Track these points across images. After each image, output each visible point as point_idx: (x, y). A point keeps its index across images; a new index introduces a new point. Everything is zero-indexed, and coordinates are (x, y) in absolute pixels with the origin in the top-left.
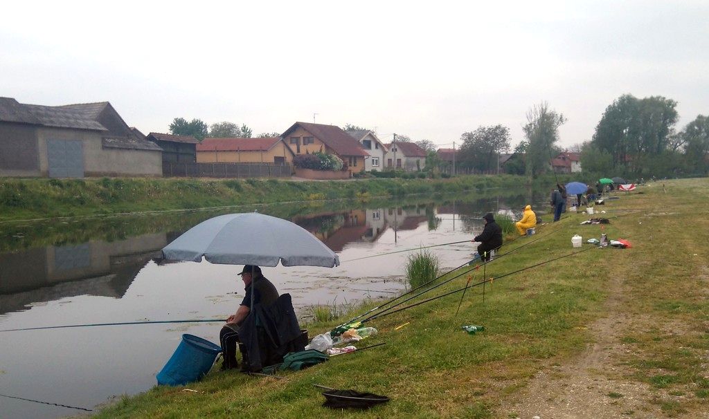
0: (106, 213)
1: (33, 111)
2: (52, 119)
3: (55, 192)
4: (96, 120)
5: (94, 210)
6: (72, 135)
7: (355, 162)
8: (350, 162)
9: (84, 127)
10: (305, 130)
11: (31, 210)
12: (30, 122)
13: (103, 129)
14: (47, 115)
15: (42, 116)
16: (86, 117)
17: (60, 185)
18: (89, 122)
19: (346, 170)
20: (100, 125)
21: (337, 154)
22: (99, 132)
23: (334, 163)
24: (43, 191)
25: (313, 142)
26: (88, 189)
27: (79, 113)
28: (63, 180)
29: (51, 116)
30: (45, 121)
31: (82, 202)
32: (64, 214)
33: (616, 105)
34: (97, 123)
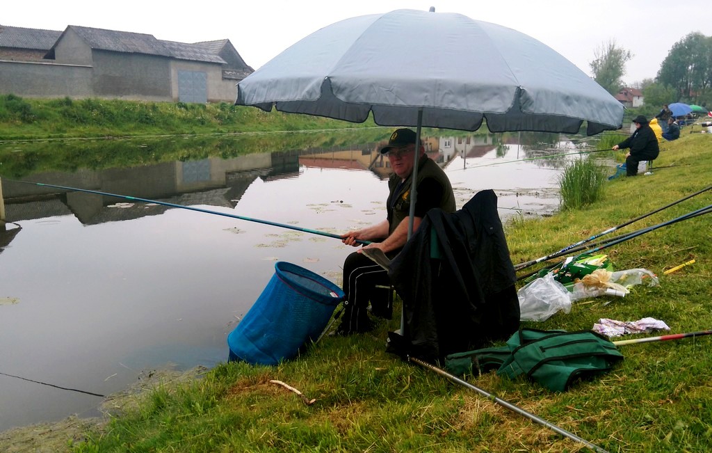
0: (221, 132)
1: (167, 46)
2: (182, 53)
3: (181, 113)
4: (219, 55)
5: (212, 130)
6: (197, 67)
9: (209, 60)
11: (161, 128)
12: (165, 55)
13: (223, 62)
14: (178, 50)
15: (174, 50)
16: (210, 52)
17: (185, 107)
18: (212, 57)
20: (221, 59)
22: (220, 64)
24: (171, 112)
26: (209, 111)
27: (205, 49)
28: (189, 104)
29: (182, 51)
30: (177, 55)
31: (202, 122)
32: (187, 132)
33: (683, 42)
34: (218, 57)
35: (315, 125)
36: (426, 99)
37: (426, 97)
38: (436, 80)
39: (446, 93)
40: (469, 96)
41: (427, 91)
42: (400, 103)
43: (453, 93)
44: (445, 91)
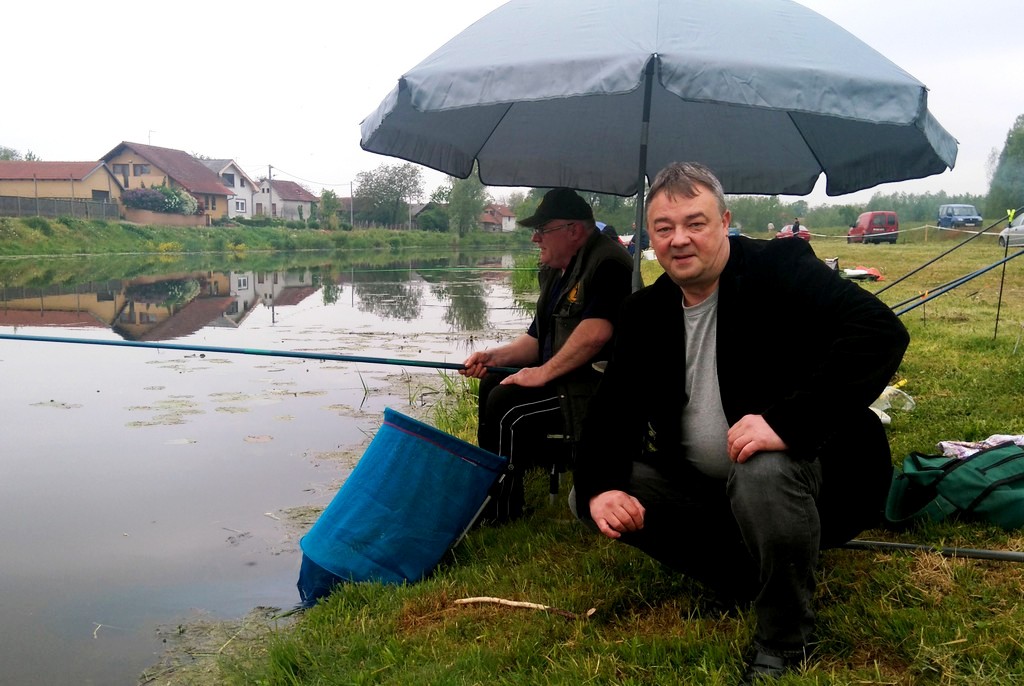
7: (214, 204)
8: (207, 203)
10: (136, 153)
19: (202, 215)
21: (188, 191)
23: (183, 202)
25: (149, 173)
35: (17, 247)
36: (799, 101)
37: (799, 95)
38: (811, 70)
39: (826, 92)
40: (855, 98)
41: (799, 87)
42: (762, 103)
43: (835, 93)
44: (825, 88)
